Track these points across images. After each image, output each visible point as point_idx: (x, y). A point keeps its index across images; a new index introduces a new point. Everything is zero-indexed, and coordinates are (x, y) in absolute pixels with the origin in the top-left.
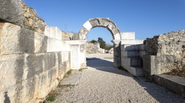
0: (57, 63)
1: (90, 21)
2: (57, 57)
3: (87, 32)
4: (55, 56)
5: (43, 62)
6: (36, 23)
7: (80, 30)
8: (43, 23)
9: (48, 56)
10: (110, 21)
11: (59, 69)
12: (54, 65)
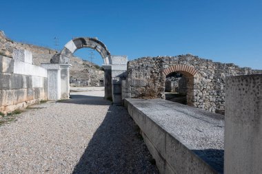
0: (25, 86)
1: (74, 41)
2: (25, 80)
3: (70, 54)
4: (22, 79)
5: (10, 81)
6: (4, 45)
7: (61, 52)
8: (12, 45)
9: (15, 77)
10: (98, 42)
11: (28, 93)
12: (22, 87)
